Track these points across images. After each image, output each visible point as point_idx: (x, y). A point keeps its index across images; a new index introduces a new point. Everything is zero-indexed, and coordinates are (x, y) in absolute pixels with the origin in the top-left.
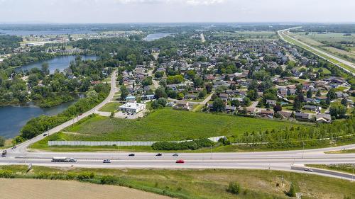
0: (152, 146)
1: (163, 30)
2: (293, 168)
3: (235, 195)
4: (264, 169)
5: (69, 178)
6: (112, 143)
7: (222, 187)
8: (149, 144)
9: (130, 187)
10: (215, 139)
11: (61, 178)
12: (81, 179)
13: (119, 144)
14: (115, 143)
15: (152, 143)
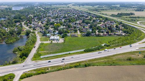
2: (137, 50)
4: (130, 51)
7: (125, 59)
8: (83, 50)
9: (97, 66)
10: (103, 45)
11: (68, 68)
12: (75, 67)
13: (71, 52)
14: (70, 52)
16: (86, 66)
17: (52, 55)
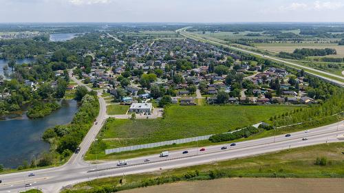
0: (210, 140)
1: (62, 30)
2: (340, 139)
3: (323, 167)
4: (322, 143)
5: (175, 179)
6: (171, 142)
7: (311, 162)
8: (206, 137)
9: (240, 177)
10: (256, 126)
11: (168, 182)
12: (187, 178)
13: (178, 142)
14: (175, 141)
15: (209, 136)
16: (212, 176)
17: (132, 148)
